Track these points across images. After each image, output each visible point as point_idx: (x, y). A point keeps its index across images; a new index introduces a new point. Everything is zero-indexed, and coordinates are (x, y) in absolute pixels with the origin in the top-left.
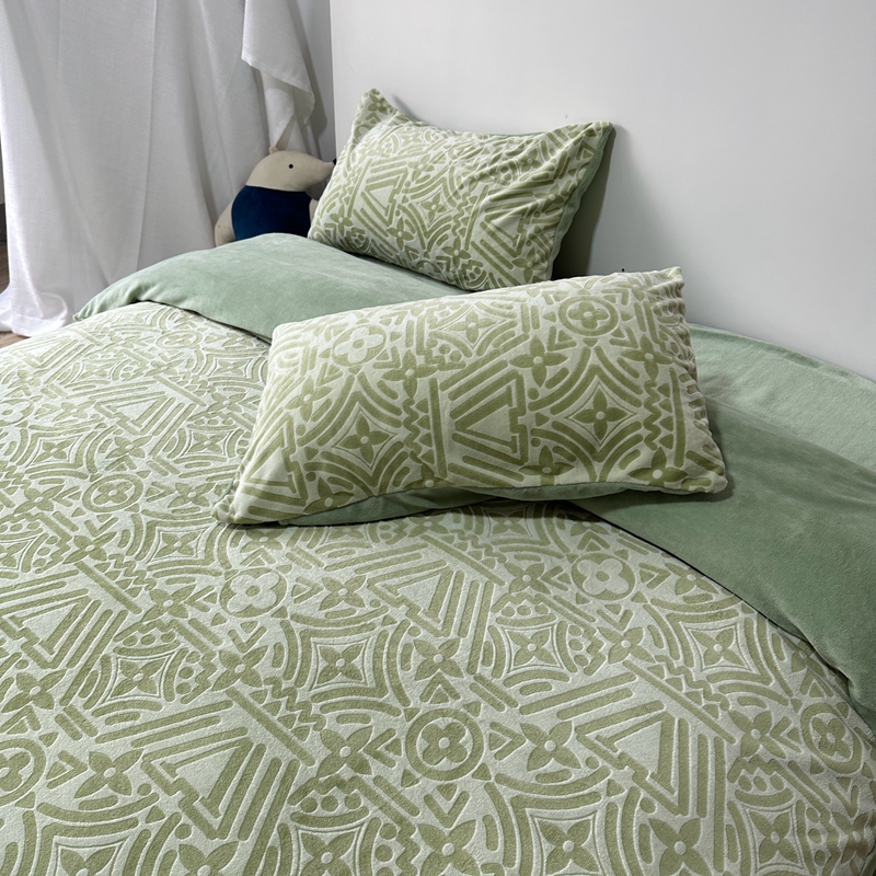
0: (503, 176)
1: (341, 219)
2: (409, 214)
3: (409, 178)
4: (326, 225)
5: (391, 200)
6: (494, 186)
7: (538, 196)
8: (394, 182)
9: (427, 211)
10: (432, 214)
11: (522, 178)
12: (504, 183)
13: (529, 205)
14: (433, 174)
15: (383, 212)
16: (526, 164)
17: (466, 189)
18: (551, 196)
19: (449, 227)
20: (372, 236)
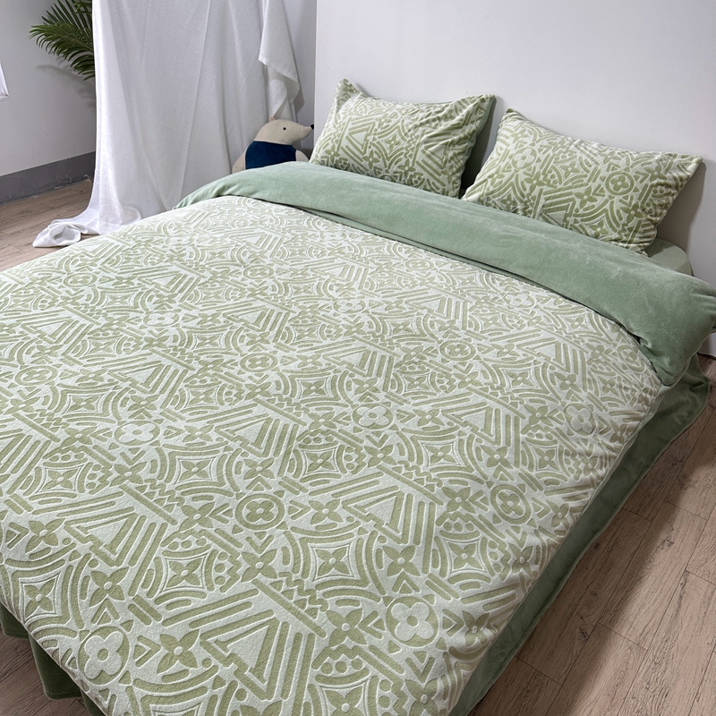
0: (433, 124)
1: (332, 153)
2: (377, 147)
3: (376, 127)
4: (322, 157)
5: (365, 140)
6: (429, 130)
7: (454, 135)
8: (367, 130)
9: (388, 145)
10: (391, 147)
11: (444, 125)
12: (434, 128)
13: (450, 140)
14: (391, 124)
15: (360, 147)
16: (446, 118)
17: (412, 132)
18: (462, 135)
19: (402, 153)
20: (352, 162)
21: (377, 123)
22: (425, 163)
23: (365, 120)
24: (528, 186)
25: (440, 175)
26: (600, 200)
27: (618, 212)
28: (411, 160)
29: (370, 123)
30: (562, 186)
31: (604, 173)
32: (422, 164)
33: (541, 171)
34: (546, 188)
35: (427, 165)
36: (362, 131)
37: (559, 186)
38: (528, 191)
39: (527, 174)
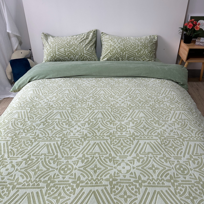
0: (84, 41)
1: (54, 57)
2: (69, 52)
3: (66, 46)
4: (50, 59)
5: (64, 50)
6: (84, 43)
7: (91, 43)
8: (64, 47)
9: (73, 50)
10: (74, 51)
11: (87, 41)
12: (85, 42)
13: (91, 45)
14: (71, 44)
15: (63, 53)
16: (87, 38)
17: (79, 45)
18: (93, 43)
19: (79, 52)
20: (62, 58)
21: (66, 44)
22: (87, 53)
23: (61, 44)
24: (121, 53)
25: (92, 56)
26: (142, 52)
27: (147, 53)
28: (82, 53)
29: (64, 45)
30: (131, 50)
31: (140, 45)
32: (86, 54)
33: (124, 48)
34: (127, 52)
35: (88, 53)
36: (62, 48)
37: (130, 51)
38: (122, 54)
39: (120, 49)
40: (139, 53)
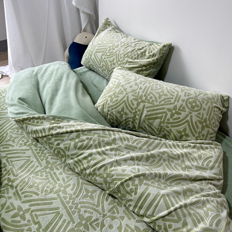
24: (135, 103)
27: (196, 123)
30: (158, 103)
31: (183, 97)
34: (147, 105)
38: (135, 106)
39: (135, 96)
40: (176, 116)
